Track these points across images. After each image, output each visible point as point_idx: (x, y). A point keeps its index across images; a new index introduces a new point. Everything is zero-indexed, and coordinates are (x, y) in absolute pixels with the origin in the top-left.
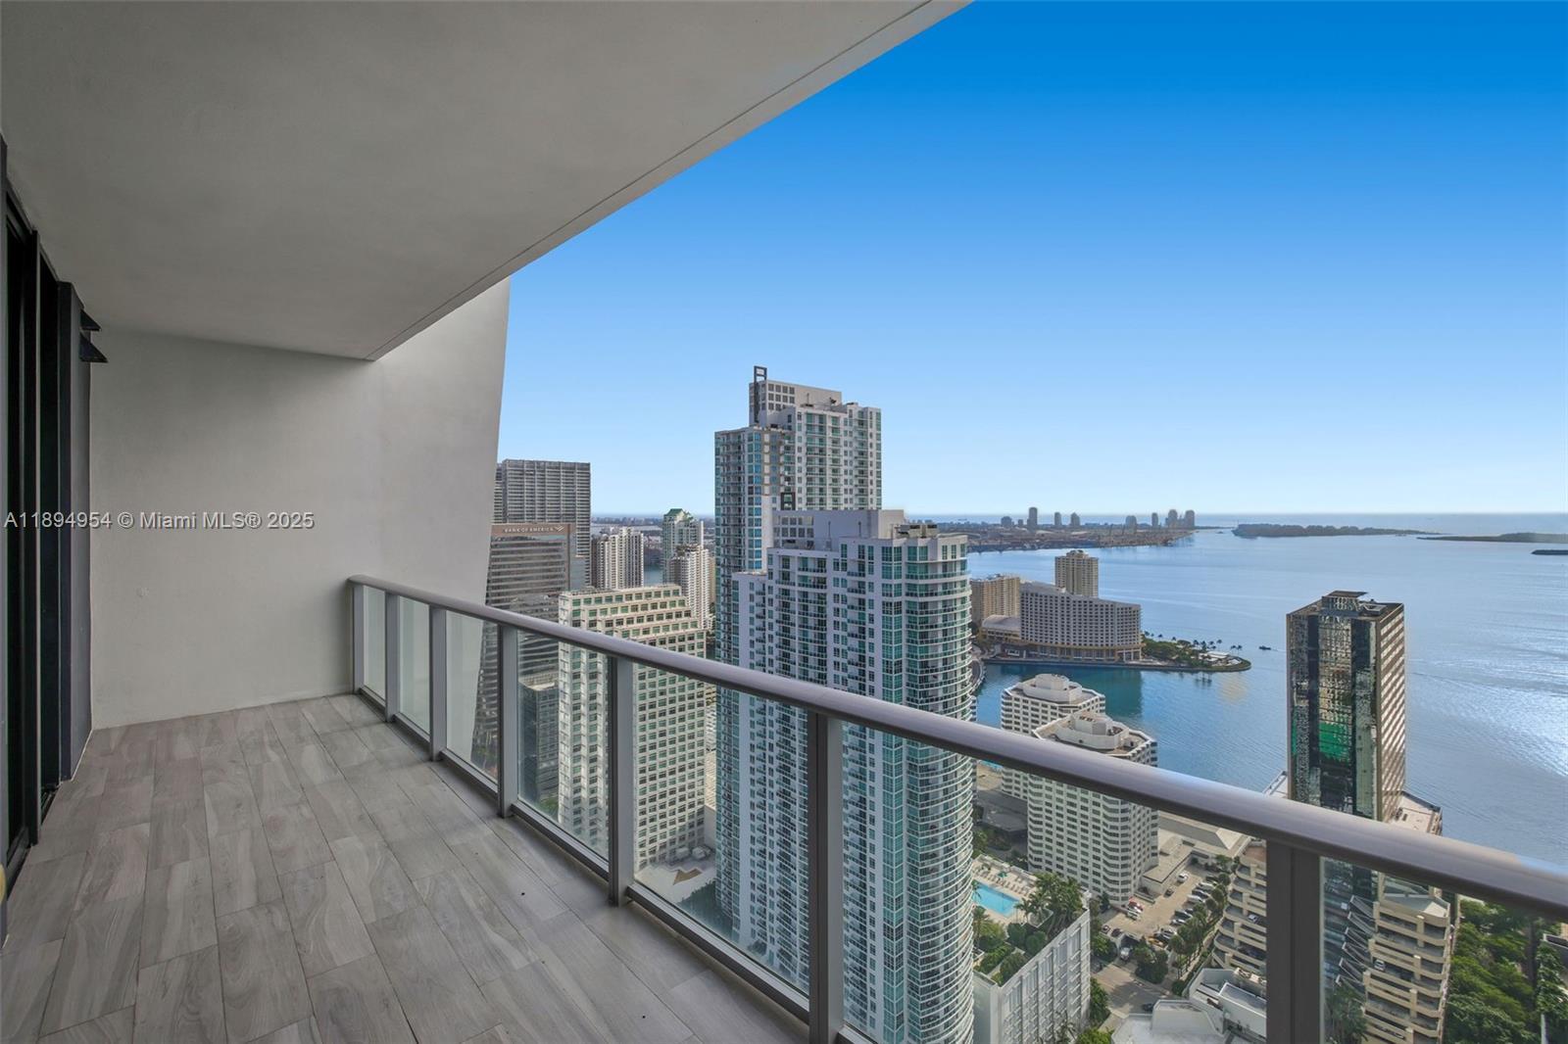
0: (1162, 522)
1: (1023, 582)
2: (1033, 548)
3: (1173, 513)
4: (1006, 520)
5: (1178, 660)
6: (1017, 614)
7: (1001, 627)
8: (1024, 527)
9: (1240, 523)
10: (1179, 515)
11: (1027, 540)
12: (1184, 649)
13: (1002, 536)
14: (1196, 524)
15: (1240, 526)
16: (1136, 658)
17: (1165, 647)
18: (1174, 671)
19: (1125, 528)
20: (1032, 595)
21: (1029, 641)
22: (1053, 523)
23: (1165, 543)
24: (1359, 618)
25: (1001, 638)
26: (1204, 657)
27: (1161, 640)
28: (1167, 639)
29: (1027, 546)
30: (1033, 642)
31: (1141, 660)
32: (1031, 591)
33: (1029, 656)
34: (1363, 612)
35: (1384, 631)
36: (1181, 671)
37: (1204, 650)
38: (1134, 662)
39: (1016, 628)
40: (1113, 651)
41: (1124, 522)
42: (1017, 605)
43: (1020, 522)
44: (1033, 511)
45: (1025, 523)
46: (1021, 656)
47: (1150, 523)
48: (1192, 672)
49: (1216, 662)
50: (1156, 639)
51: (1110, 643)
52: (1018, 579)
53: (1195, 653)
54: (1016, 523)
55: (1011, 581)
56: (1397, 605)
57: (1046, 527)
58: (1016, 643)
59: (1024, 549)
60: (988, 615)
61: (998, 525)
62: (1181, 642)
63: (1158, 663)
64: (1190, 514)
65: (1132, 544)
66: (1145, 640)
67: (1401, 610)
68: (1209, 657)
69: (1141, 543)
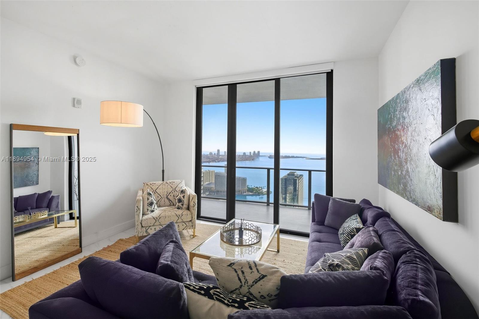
0: (252, 154)
1: (215, 172)
2: (218, 162)
3: (254, 152)
4: (211, 153)
5: (255, 192)
6: (213, 181)
7: (209, 186)
8: (216, 155)
9: (270, 155)
10: (256, 152)
11: (216, 159)
12: (257, 189)
13: (209, 158)
14: (260, 155)
15: (270, 156)
16: (245, 193)
17: (252, 189)
18: (254, 195)
19: (243, 156)
20: (218, 176)
21: (217, 190)
22: (224, 154)
23: (253, 160)
24: (295, 178)
25: (209, 189)
26: (262, 191)
27: (252, 187)
28: (253, 187)
29: (217, 161)
30: (218, 190)
31: (247, 193)
32: (218, 174)
33: (217, 194)
34: (296, 177)
35: (299, 181)
36: (256, 195)
37: (261, 189)
38: (245, 194)
39: (213, 186)
40: (239, 191)
41: (242, 154)
42: (214, 179)
43: (215, 154)
44: (218, 151)
45: (216, 154)
46: (215, 194)
47: (249, 155)
48: (259, 195)
49: (264, 192)
50: (250, 187)
51: (239, 189)
52: (214, 171)
53: (259, 190)
54: (214, 154)
55: (212, 172)
56: (302, 175)
57: (222, 156)
58: (213, 191)
59: (216, 162)
60: (205, 182)
61: (208, 155)
62: (256, 187)
63: (251, 194)
64: (259, 152)
65: (245, 160)
66: (248, 187)
67: (303, 176)
68: (263, 191)
69: (247, 160)
